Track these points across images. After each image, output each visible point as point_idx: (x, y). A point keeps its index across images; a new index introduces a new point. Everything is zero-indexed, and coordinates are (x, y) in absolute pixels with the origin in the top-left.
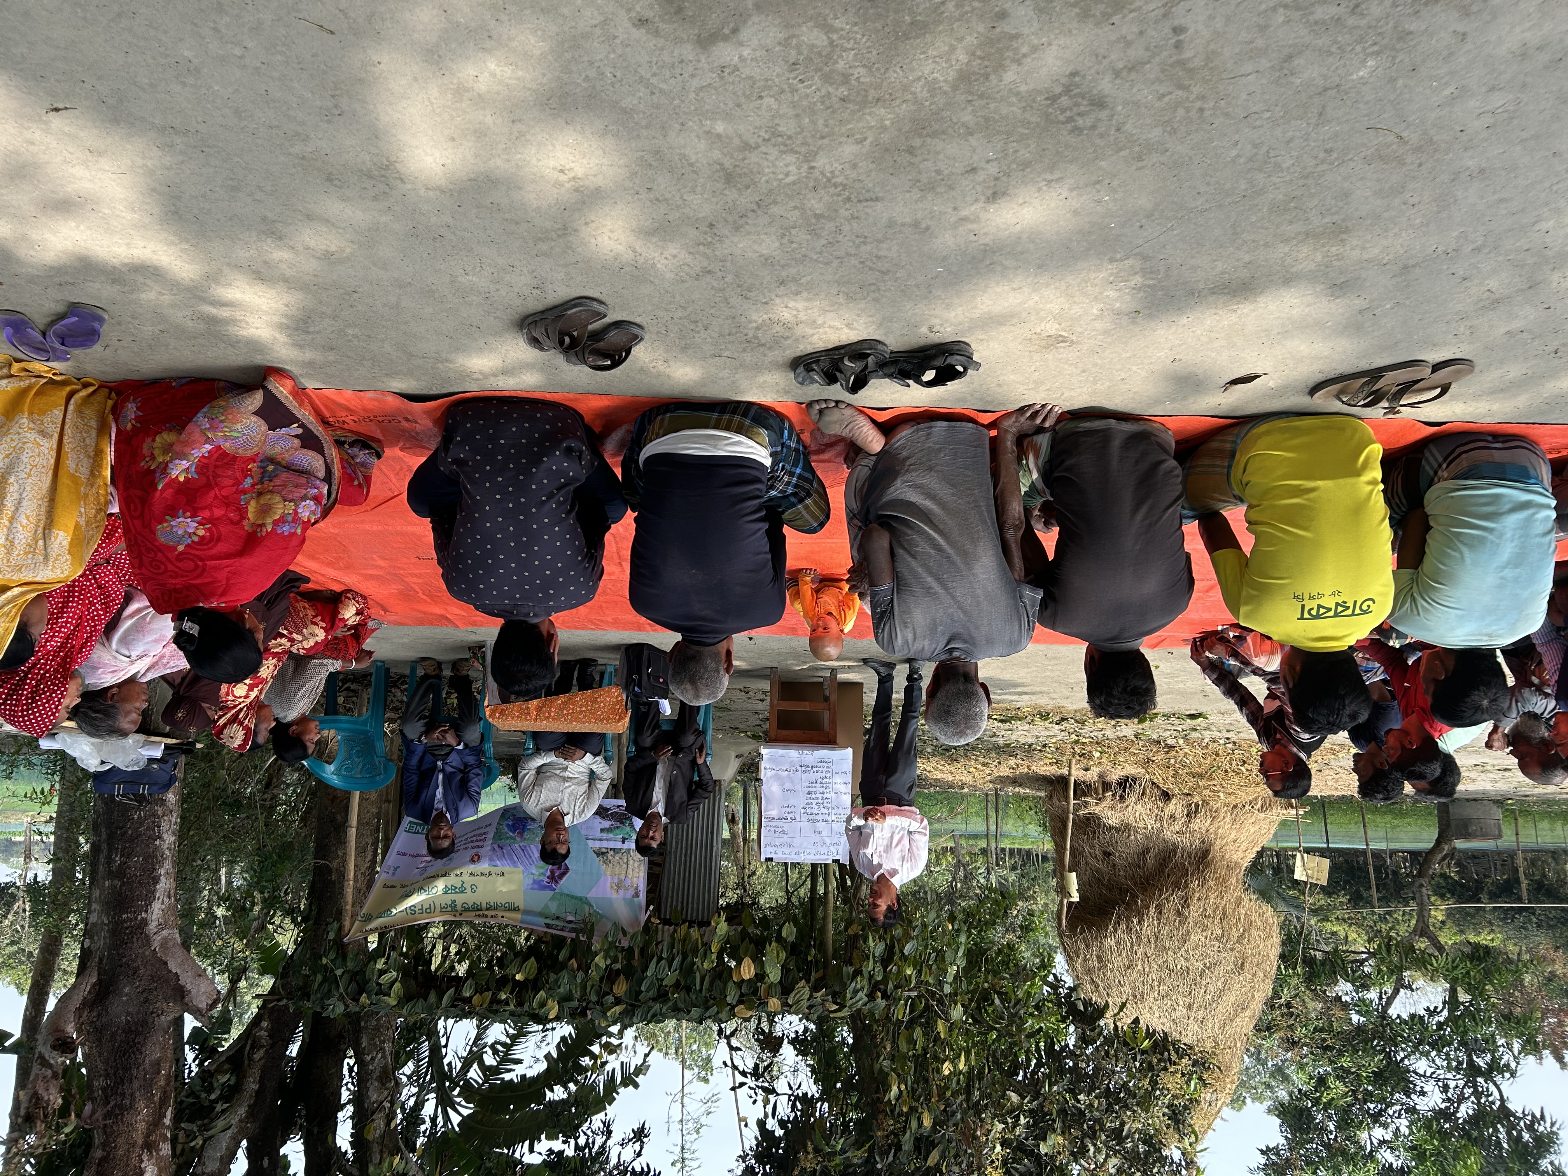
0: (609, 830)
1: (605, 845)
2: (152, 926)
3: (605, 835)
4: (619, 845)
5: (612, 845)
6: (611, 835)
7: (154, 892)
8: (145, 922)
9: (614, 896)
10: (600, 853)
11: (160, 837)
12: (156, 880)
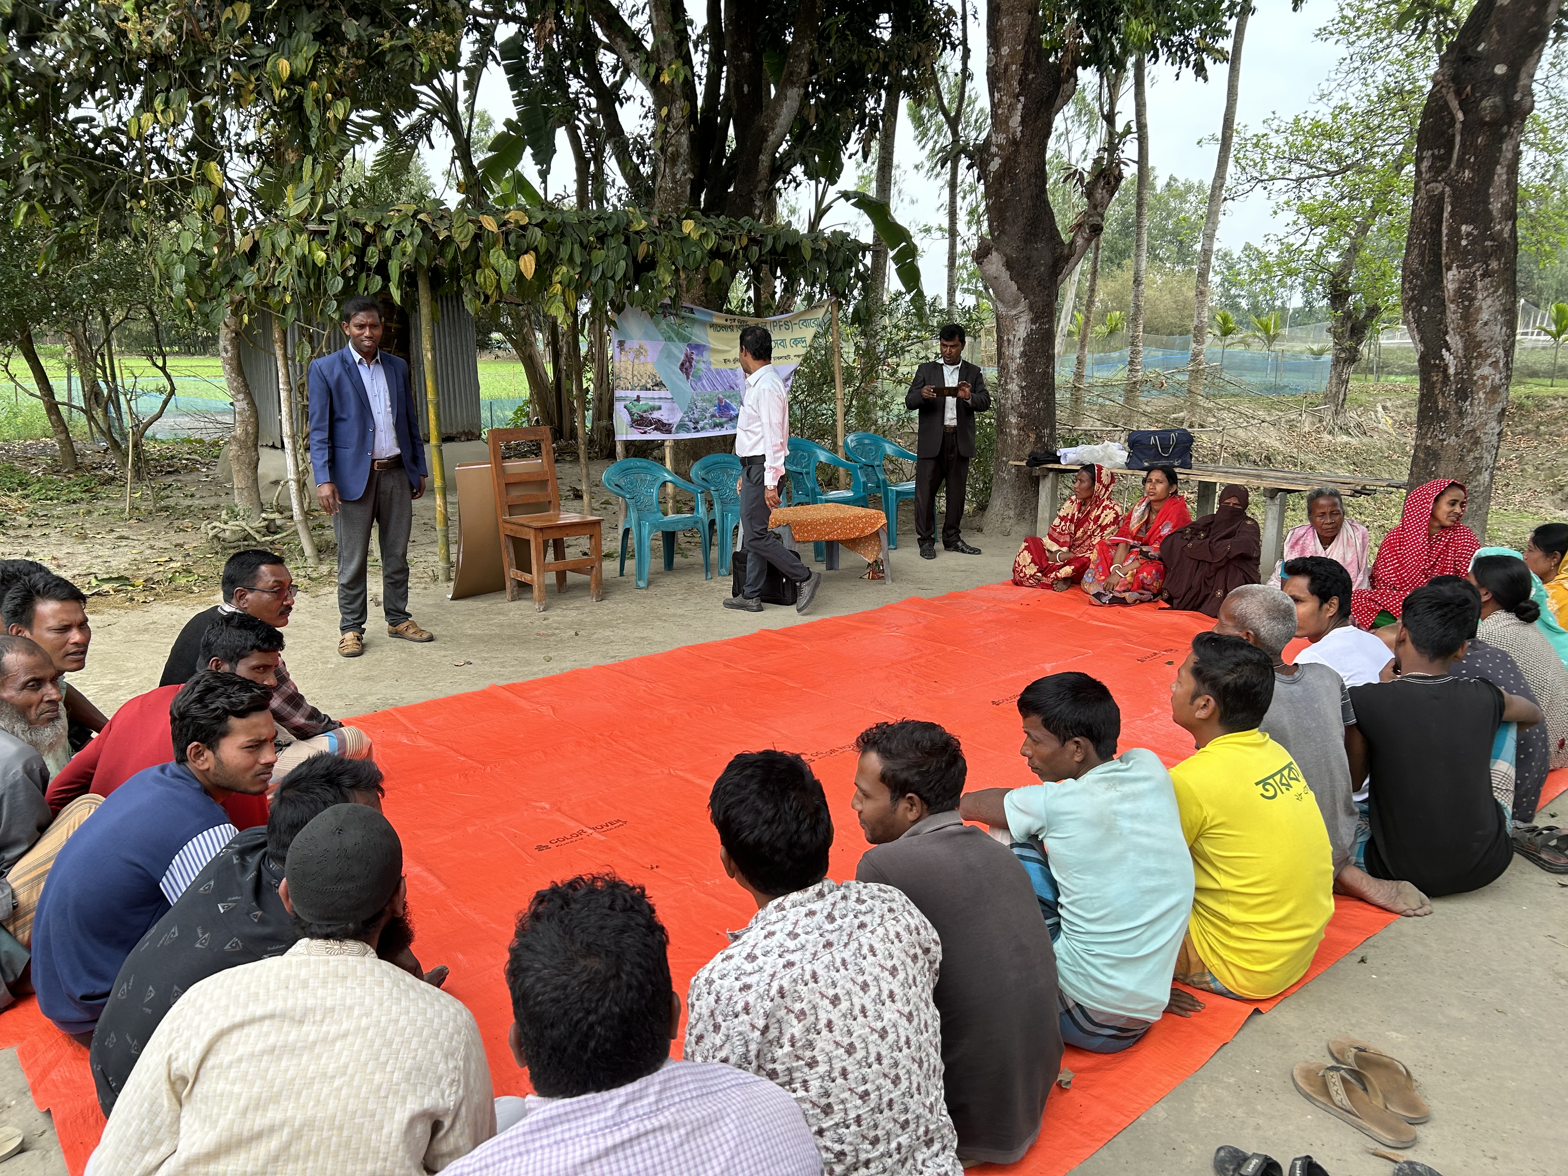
0: (653, 409)
1: (656, 394)
2: (1025, 318)
3: (657, 403)
4: (643, 394)
5: (650, 394)
6: (651, 403)
7: (1026, 344)
8: (1033, 321)
9: (643, 343)
10: (659, 385)
11: (1022, 388)
12: (1023, 354)
